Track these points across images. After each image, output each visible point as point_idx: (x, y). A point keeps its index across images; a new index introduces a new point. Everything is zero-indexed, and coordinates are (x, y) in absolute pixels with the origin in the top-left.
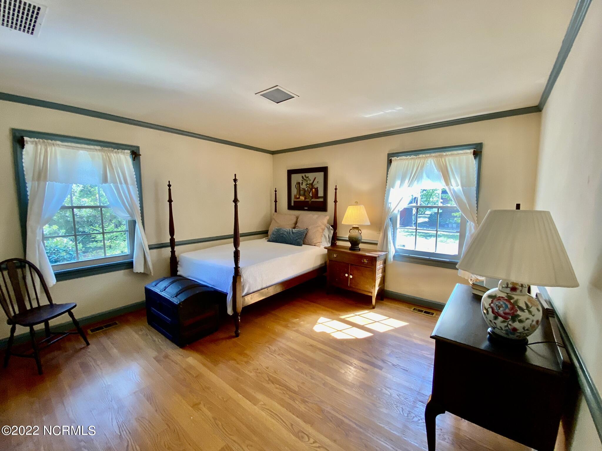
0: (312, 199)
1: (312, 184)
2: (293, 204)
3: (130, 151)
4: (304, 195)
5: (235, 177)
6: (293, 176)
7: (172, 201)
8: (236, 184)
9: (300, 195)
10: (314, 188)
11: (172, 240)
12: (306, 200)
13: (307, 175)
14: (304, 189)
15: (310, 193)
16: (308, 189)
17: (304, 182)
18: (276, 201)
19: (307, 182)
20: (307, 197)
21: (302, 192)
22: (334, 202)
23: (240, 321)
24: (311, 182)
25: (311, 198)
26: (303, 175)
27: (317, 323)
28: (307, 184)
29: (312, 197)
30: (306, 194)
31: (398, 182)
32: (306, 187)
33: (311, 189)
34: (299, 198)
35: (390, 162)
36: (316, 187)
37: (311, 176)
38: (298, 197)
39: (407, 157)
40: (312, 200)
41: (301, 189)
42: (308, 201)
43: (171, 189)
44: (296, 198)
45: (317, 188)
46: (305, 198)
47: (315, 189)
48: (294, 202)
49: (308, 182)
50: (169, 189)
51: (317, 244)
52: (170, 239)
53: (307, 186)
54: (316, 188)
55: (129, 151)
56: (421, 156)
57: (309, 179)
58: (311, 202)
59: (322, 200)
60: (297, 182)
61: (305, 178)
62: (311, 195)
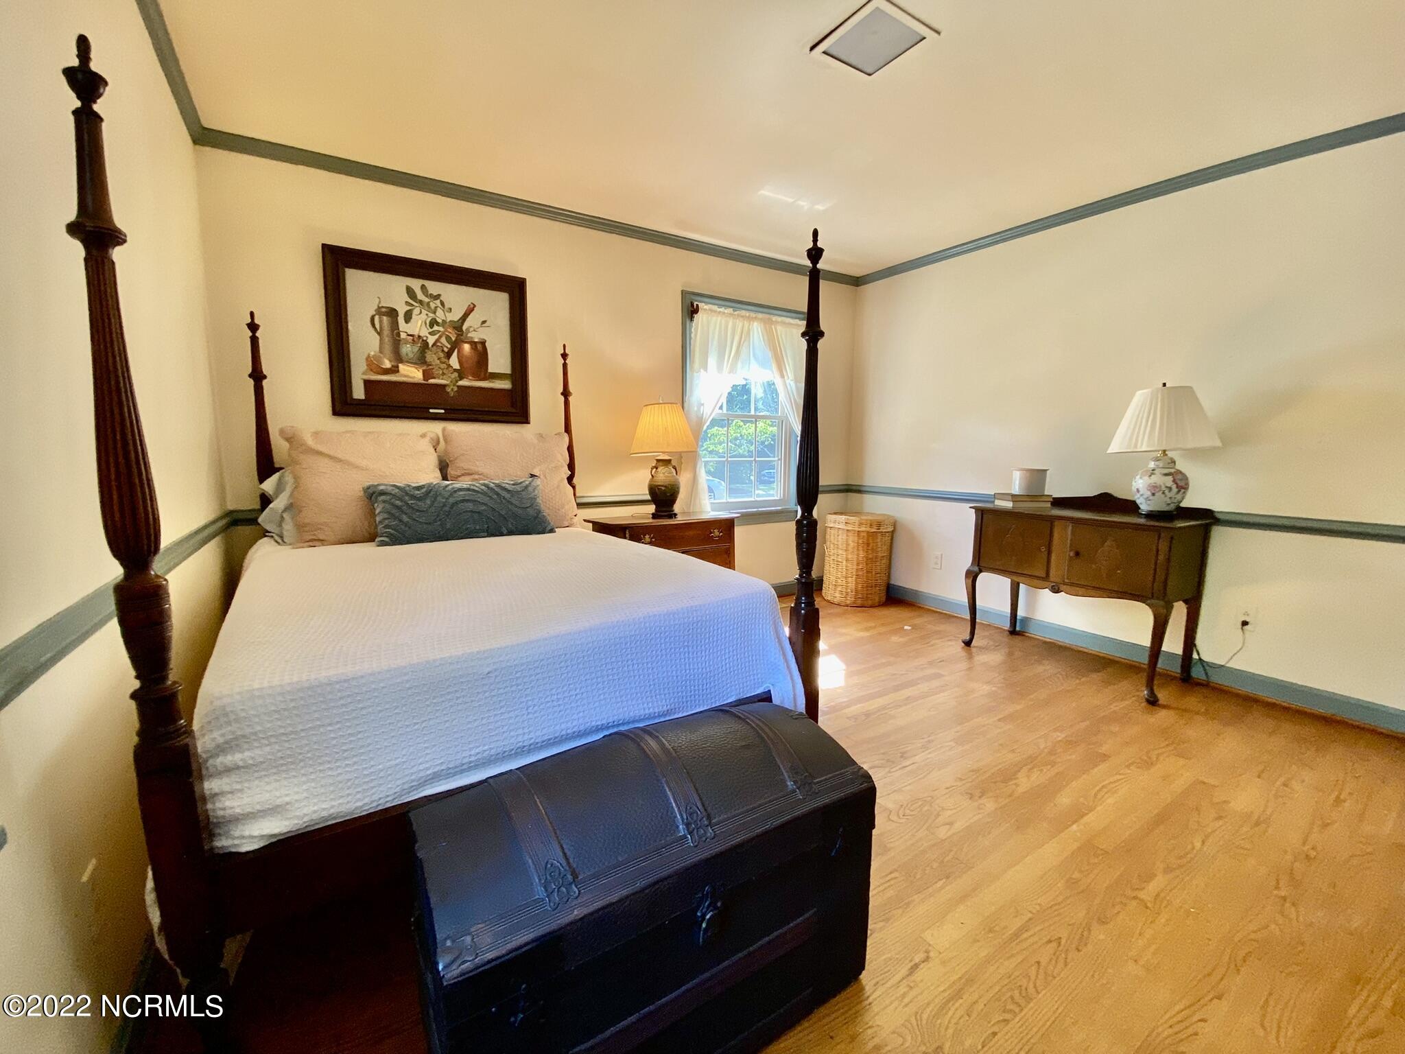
0: (461, 378)
1: (458, 326)
2: (359, 392)
4: (421, 360)
9: (398, 358)
10: (466, 342)
12: (432, 381)
13: (434, 287)
14: (419, 336)
15: (449, 355)
16: (437, 341)
17: (416, 311)
18: (258, 376)
19: (435, 313)
20: (437, 372)
21: (407, 350)
22: (560, 394)
24: (455, 316)
25: (456, 374)
26: (416, 284)
28: (433, 323)
29: (461, 374)
30: (431, 357)
32: (432, 334)
33: (455, 345)
34: (395, 370)
35: (691, 311)
36: (476, 340)
37: (456, 297)
38: (387, 364)
39: (721, 310)
40: (461, 383)
41: (403, 336)
42: (444, 386)
44: (373, 365)
45: (483, 343)
46: (426, 375)
47: (474, 344)
48: (367, 383)
49: (440, 313)
53: (436, 328)
54: (475, 343)
57: (442, 304)
58: (456, 389)
59: (506, 385)
60: (379, 308)
61: (420, 296)
62: (454, 362)
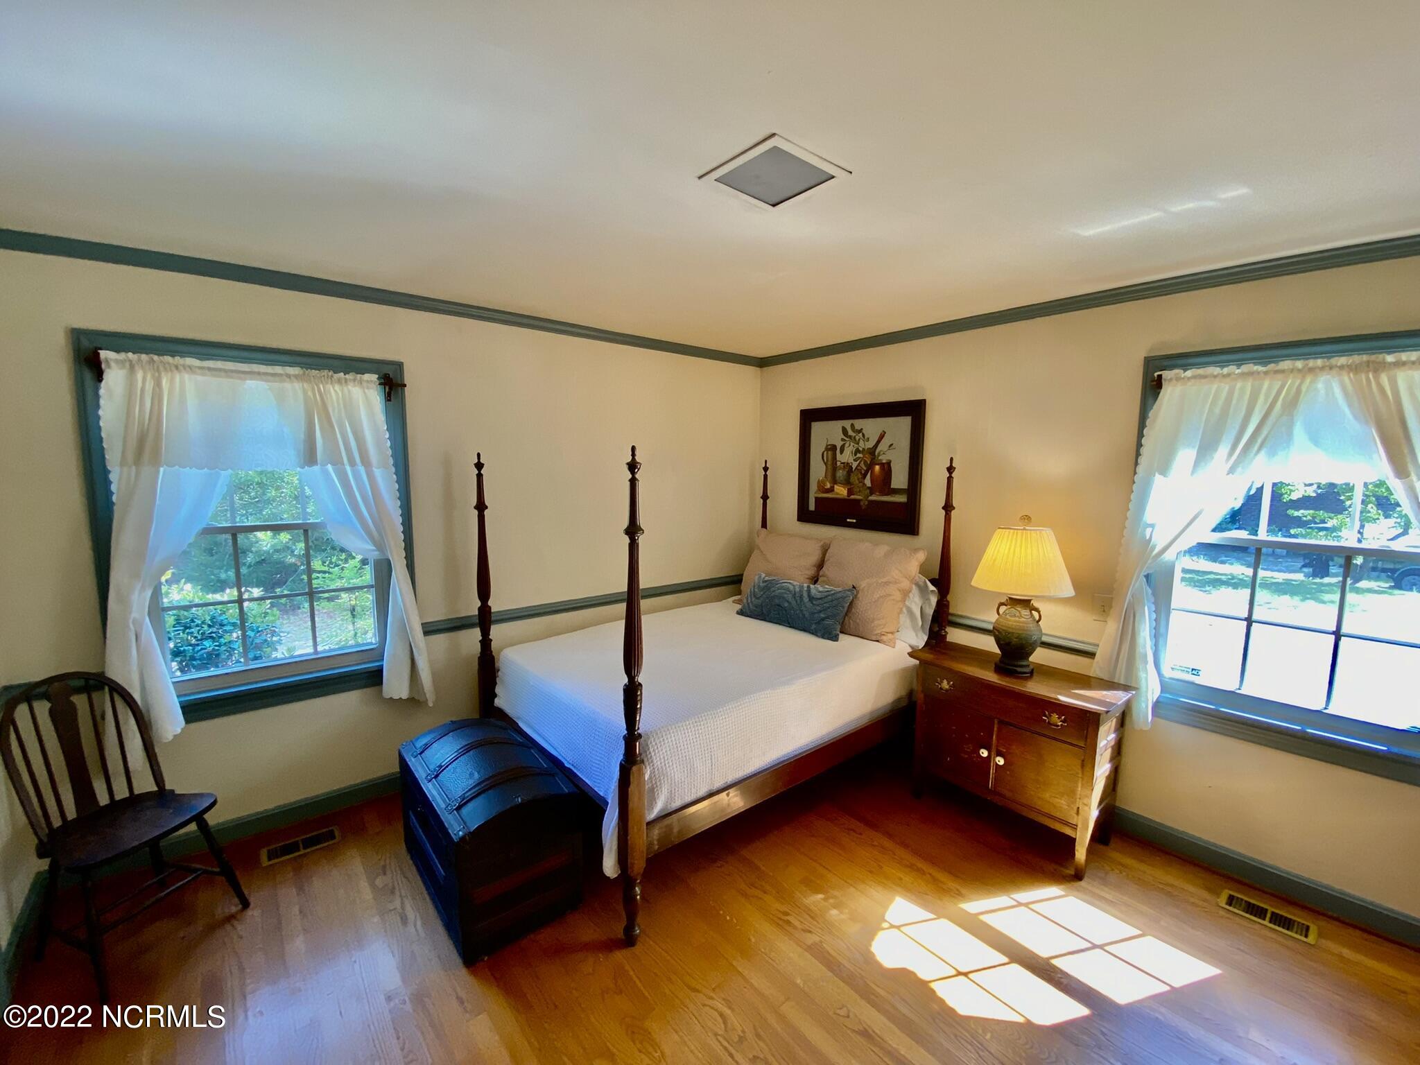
0: (871, 494)
1: (872, 452)
2: (812, 507)
3: (377, 376)
4: (847, 482)
5: (633, 455)
6: (818, 428)
7: (487, 508)
8: (637, 476)
9: (835, 481)
10: (878, 464)
11: (485, 611)
12: (852, 497)
13: (859, 423)
14: (848, 463)
15: (864, 476)
16: (859, 465)
17: (847, 445)
18: (765, 497)
19: (858, 444)
20: (856, 490)
21: (841, 474)
22: (943, 508)
23: (638, 897)
24: (870, 445)
25: (868, 491)
26: (847, 424)
27: (885, 925)
28: (857, 451)
29: (872, 491)
30: (854, 479)
31: (1185, 456)
32: (855, 460)
33: (870, 467)
34: (831, 490)
35: (1153, 387)
36: (884, 461)
37: (871, 427)
38: (828, 486)
39: (1226, 370)
40: (873, 498)
41: (838, 463)
42: (858, 501)
43: (482, 475)
44: (821, 488)
45: (889, 463)
46: (850, 492)
47: (882, 465)
48: (818, 499)
49: (861, 443)
50: (477, 475)
51: (884, 638)
52: (479, 609)
53: (859, 455)
54: (884, 464)
55: (374, 377)
56: (1286, 364)
57: (863, 435)
58: (867, 503)
59: (902, 499)
60: (827, 446)
61: (850, 433)
62: (868, 482)
